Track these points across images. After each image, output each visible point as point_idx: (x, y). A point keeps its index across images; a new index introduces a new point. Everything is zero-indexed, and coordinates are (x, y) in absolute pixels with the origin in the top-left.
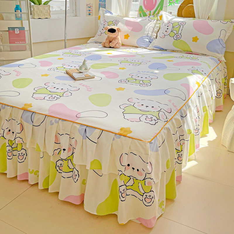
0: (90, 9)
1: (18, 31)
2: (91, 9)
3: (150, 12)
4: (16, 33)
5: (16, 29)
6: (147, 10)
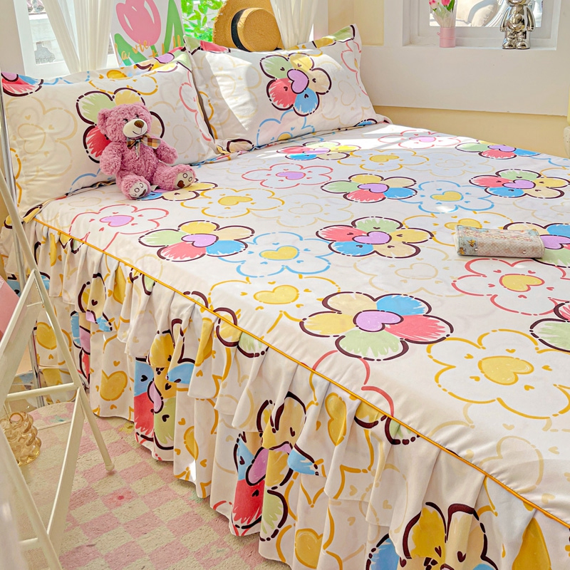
6: (141, 43)
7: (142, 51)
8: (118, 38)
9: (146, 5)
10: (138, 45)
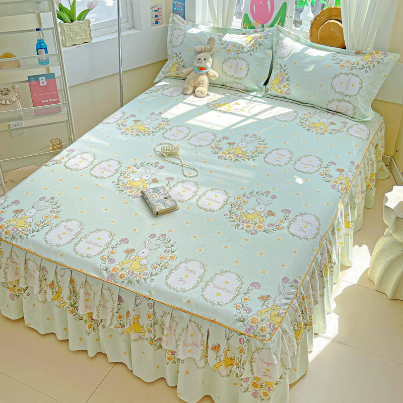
0: (156, 13)
1: (44, 81)
2: (159, 14)
3: (262, 26)
4: (42, 85)
7: (256, 26)
8: (246, 15)
9: (269, 3)
10: (255, 22)
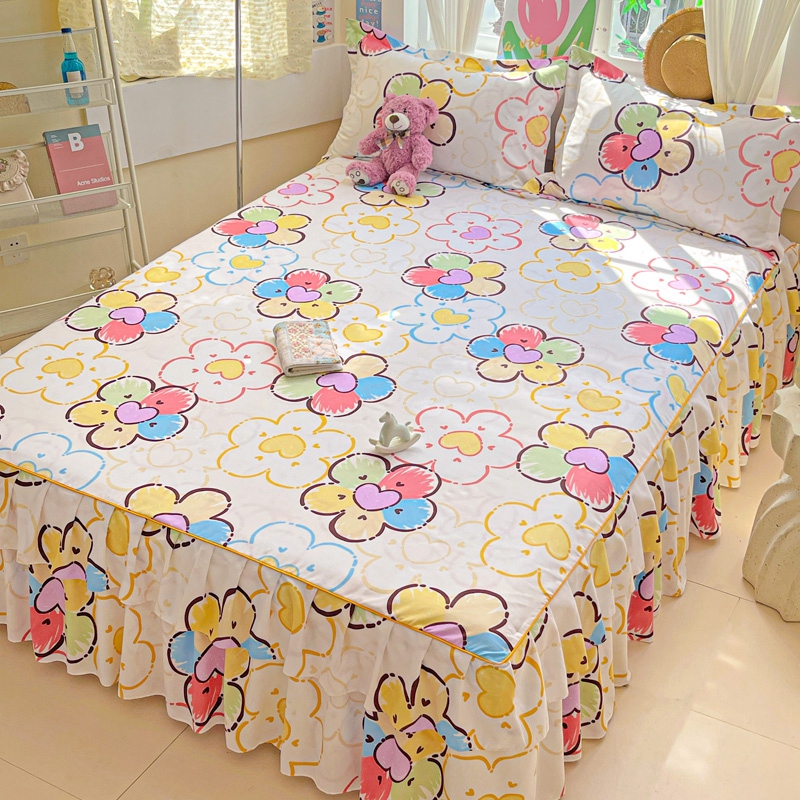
0: (321, 19)
1: (78, 141)
2: (328, 20)
3: (544, 49)
4: (74, 149)
5: (71, 136)
